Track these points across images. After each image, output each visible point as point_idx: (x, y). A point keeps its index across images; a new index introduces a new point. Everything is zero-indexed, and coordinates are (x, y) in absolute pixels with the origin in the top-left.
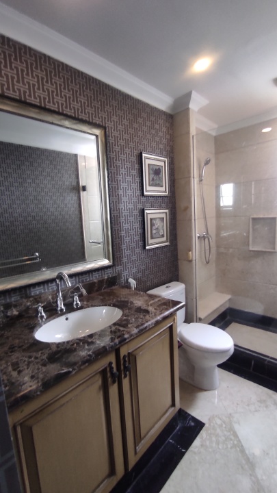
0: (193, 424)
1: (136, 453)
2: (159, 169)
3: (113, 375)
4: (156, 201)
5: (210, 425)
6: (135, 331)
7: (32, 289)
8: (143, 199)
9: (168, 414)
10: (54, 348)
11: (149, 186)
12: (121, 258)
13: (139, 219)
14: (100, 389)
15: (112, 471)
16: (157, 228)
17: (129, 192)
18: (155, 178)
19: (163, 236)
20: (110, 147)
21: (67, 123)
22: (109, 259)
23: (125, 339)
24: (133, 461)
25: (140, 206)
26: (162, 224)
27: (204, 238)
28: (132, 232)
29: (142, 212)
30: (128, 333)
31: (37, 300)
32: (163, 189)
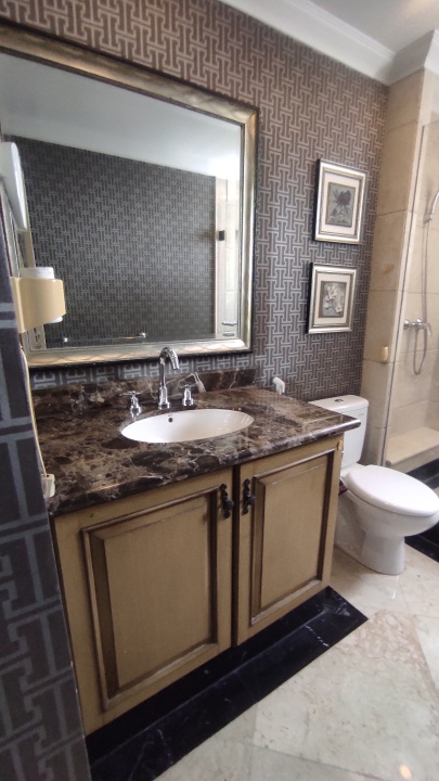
0: (347, 614)
1: (250, 625)
2: (348, 193)
3: (225, 504)
4: (335, 251)
5: (376, 621)
6: (268, 446)
7: (125, 370)
8: (313, 246)
9: (308, 587)
10: (144, 449)
11: (327, 223)
12: (264, 341)
13: (303, 280)
14: (204, 518)
15: (213, 638)
16: (332, 300)
17: (290, 232)
18: (339, 210)
19: (340, 315)
20: (263, 147)
21: (194, 100)
22: (245, 341)
23: (250, 454)
24: (244, 635)
25: (306, 259)
26: (342, 294)
27: (417, 327)
28: (288, 302)
29: (309, 268)
30: (257, 446)
31: (131, 385)
32: (351, 231)
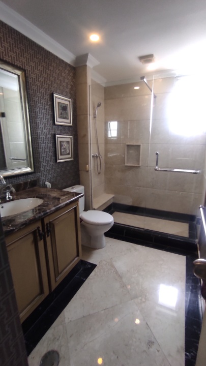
0: (90, 266)
1: (56, 281)
2: (66, 106)
3: (40, 234)
4: (64, 129)
5: (100, 265)
6: (53, 208)
8: (55, 127)
9: (75, 260)
11: (59, 118)
12: (39, 167)
13: (52, 140)
15: (42, 291)
16: (65, 148)
17: (44, 121)
18: (63, 113)
19: (69, 154)
20: (29, 86)
22: (31, 168)
23: (47, 213)
24: (54, 286)
25: (53, 132)
26: (68, 146)
27: (97, 156)
28: (47, 150)
29: (54, 136)
30: (49, 209)
32: (68, 121)
